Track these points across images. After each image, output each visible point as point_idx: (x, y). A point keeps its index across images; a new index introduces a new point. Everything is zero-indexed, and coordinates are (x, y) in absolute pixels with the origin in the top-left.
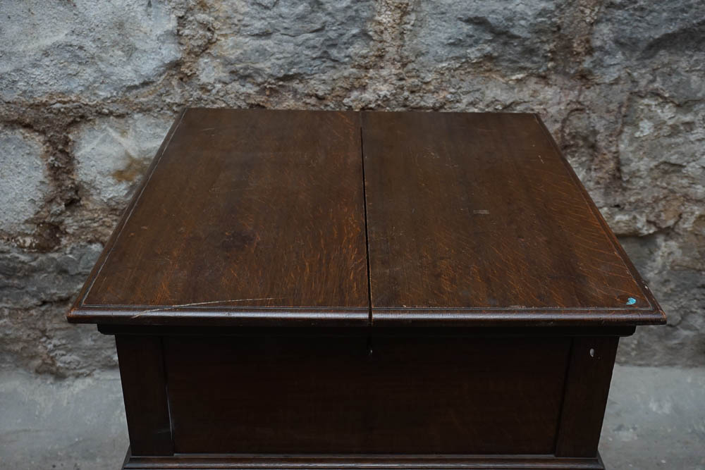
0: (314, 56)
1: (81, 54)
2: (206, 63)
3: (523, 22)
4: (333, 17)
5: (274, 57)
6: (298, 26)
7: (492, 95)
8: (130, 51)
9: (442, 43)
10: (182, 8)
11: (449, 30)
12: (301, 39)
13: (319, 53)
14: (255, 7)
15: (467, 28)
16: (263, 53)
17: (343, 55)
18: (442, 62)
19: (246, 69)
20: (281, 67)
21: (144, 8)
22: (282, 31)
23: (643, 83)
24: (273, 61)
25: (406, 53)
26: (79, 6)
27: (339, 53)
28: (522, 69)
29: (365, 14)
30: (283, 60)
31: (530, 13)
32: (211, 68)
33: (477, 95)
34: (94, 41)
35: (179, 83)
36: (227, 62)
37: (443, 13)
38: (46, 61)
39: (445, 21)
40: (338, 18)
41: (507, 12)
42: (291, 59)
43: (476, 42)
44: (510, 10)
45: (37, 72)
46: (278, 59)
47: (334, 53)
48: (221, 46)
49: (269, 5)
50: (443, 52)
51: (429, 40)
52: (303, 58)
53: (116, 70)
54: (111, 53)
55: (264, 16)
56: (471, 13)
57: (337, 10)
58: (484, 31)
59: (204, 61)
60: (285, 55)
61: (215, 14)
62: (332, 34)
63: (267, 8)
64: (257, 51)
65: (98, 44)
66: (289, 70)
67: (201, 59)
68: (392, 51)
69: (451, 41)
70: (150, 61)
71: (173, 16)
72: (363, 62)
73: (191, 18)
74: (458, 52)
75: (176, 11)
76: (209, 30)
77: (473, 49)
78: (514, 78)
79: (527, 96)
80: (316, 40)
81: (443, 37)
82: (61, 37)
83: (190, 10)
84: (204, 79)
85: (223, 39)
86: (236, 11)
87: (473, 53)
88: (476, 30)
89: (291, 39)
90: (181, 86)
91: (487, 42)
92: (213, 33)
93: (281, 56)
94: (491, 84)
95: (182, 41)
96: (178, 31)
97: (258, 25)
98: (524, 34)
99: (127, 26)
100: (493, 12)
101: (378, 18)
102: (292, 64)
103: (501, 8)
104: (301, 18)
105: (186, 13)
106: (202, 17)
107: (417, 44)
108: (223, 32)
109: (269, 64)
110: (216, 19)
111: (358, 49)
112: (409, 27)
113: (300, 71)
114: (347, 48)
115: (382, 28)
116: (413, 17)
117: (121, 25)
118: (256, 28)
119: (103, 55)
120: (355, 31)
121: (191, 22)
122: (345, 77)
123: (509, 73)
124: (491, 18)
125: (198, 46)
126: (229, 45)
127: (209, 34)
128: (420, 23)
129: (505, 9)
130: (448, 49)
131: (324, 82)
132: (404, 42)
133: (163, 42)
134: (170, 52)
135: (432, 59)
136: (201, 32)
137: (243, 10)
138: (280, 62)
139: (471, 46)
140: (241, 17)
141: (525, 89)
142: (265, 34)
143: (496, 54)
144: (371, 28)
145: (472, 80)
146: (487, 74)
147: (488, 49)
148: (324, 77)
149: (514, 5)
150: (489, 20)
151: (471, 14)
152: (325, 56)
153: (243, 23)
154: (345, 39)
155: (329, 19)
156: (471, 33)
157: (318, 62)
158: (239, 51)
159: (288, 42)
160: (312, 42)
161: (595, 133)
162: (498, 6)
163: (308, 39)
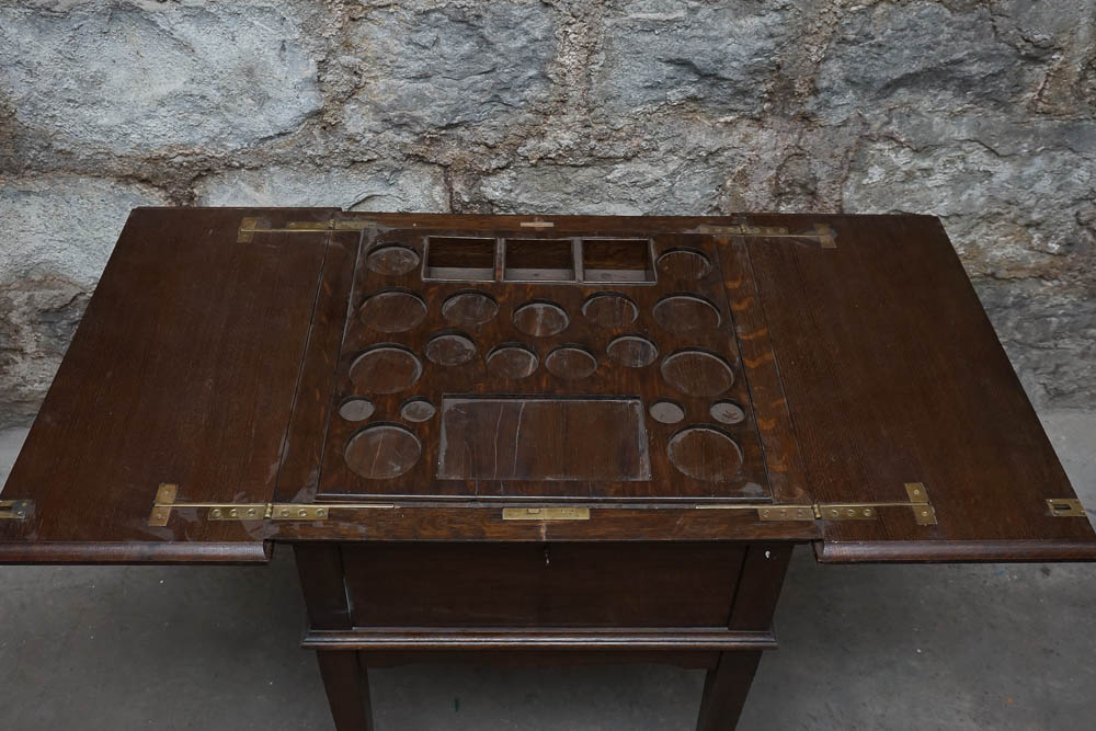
0: (483, 101)
1: (204, 104)
2: (353, 110)
3: (735, 64)
4: (506, 59)
5: (434, 104)
6: (464, 66)
7: (695, 141)
8: (262, 99)
9: (638, 86)
10: (323, 50)
11: (646, 72)
12: (467, 81)
13: (489, 97)
14: (411, 47)
15: (668, 70)
16: (422, 99)
17: (518, 99)
18: (636, 106)
19: (401, 117)
20: (443, 115)
21: (277, 52)
22: (444, 74)
23: (876, 125)
24: (434, 108)
25: (594, 98)
26: (198, 51)
27: (511, 97)
28: (732, 110)
29: (545, 54)
30: (445, 108)
31: (744, 54)
32: (360, 116)
33: (678, 141)
34: (218, 89)
35: (321, 133)
36: (377, 109)
37: (638, 53)
38: (162, 111)
39: (641, 61)
40: (512, 59)
41: (717, 54)
42: (456, 106)
43: (678, 84)
44: (720, 51)
45: (151, 123)
46: (439, 106)
47: (506, 96)
48: (371, 91)
49: (427, 44)
50: (636, 96)
51: (621, 82)
52: (469, 103)
53: (245, 121)
54: (240, 102)
55: (421, 56)
56: (673, 54)
57: (510, 51)
58: (688, 72)
59: (350, 107)
60: (447, 101)
61: (363, 55)
62: (505, 78)
63: (425, 47)
64: (414, 96)
65: (223, 91)
66: (453, 119)
67: (347, 106)
68: (575, 95)
69: (648, 84)
70: (287, 111)
71: (312, 61)
72: (541, 108)
73: (334, 62)
74: (655, 94)
75: (316, 55)
76: (355, 73)
77: (674, 91)
78: (722, 120)
79: (737, 141)
80: (487, 82)
81: (638, 79)
82: (178, 85)
83: (331, 52)
84: (351, 130)
85: (373, 82)
86: (388, 51)
87: (674, 95)
88: (678, 71)
89: (455, 82)
90: (324, 136)
91: (690, 83)
92: (360, 77)
93: (443, 103)
94: (694, 128)
95: (324, 88)
96: (319, 77)
97: (415, 67)
98: (736, 77)
99: (257, 72)
100: (700, 53)
101: (559, 59)
102: (456, 112)
103: (709, 49)
104: (467, 58)
105: (327, 56)
106: (346, 59)
107: (606, 87)
108: (373, 75)
109: (428, 112)
110: (364, 60)
111: (536, 91)
112: (597, 67)
113: (466, 119)
114: (523, 91)
115: (565, 71)
116: (602, 56)
117: (250, 72)
118: (412, 71)
119: (229, 104)
120: (532, 73)
121: (334, 65)
122: (520, 124)
123: (716, 115)
124: (697, 61)
125: (343, 92)
126: (379, 87)
127: (355, 78)
128: (611, 62)
129: (713, 50)
130: (644, 92)
131: (495, 129)
132: (592, 84)
133: (301, 91)
134: (310, 101)
135: (624, 103)
136: (346, 77)
137: (396, 50)
138: (442, 110)
139: (671, 88)
140: (394, 58)
141: (735, 133)
142: (425, 77)
143: (702, 96)
144: (551, 71)
145: (672, 123)
146: (690, 116)
147: (692, 90)
148: (494, 123)
149: (724, 45)
150: (694, 62)
151: (673, 55)
152: (496, 99)
153: (397, 64)
154: (519, 82)
155: (500, 60)
156: (672, 75)
157: (487, 107)
158: (393, 97)
159: (451, 86)
160: (480, 85)
161: (815, 180)
162: (705, 46)
163: (476, 82)
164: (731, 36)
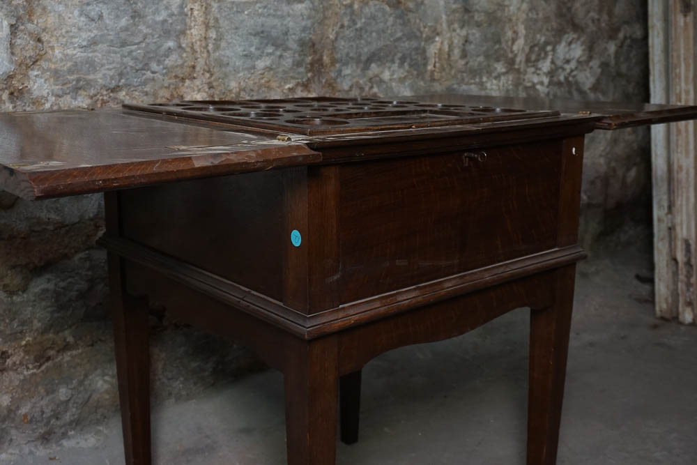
0: (137, 68)
2: (36, 76)
3: (293, 37)
4: (153, 30)
5: (103, 68)
9: (239, 55)
10: (13, 15)
11: (243, 44)
12: (126, 50)
13: (141, 66)
15: (256, 42)
16: (93, 65)
18: (239, 72)
19: (78, 80)
20: (112, 77)
22: (109, 43)
24: (104, 72)
25: (213, 64)
27: (157, 65)
28: (291, 79)
29: (179, 27)
30: (113, 71)
31: (297, 29)
32: (43, 80)
35: (10, 98)
36: (56, 74)
37: (236, 28)
39: (239, 36)
40: (157, 30)
41: (283, 27)
42: (120, 70)
43: (262, 55)
44: (285, 26)
46: (108, 70)
47: (154, 65)
48: (49, 59)
49: (95, 17)
50: (239, 63)
51: (228, 52)
52: (129, 69)
55: (90, 28)
57: (156, 23)
58: (268, 44)
59: (35, 72)
60: (114, 65)
62: (153, 47)
63: (93, 20)
64: (87, 63)
66: (119, 81)
67: (31, 72)
68: (201, 62)
69: (244, 53)
71: (5, 23)
72: (179, 72)
73: (22, 27)
74: (249, 63)
75: (8, 19)
76: (39, 40)
77: (260, 61)
78: (286, 87)
80: (139, 52)
81: (238, 49)
83: (20, 18)
84: (36, 93)
85: (51, 51)
87: (259, 65)
88: (262, 43)
89: (117, 50)
90: (12, 101)
91: (268, 54)
92: (42, 44)
93: (111, 67)
95: (15, 51)
96: (11, 39)
97: (86, 37)
100: (274, 27)
101: (189, 31)
102: (121, 75)
103: (279, 24)
104: (125, 30)
105: (17, 21)
106: (31, 27)
107: (219, 56)
108: (51, 45)
109: (100, 75)
110: (44, 30)
111: (173, 61)
112: (212, 40)
113: (127, 82)
114: (164, 61)
115: (193, 42)
118: (84, 40)
120: (171, 44)
121: (22, 31)
122: (166, 87)
123: (282, 84)
124: (273, 33)
125: (30, 57)
126: (56, 58)
128: (220, 37)
129: (281, 25)
130: (243, 60)
131: (146, 94)
134: (4, 62)
135: (232, 69)
136: (32, 42)
138: (111, 73)
139: (258, 58)
140: (69, 29)
142: (93, 46)
143: (274, 66)
144: (184, 41)
146: (268, 84)
147: (269, 61)
148: (145, 89)
149: (286, 21)
151: (258, 28)
152: (146, 68)
153: (71, 34)
154: (162, 51)
155: (149, 31)
156: (258, 46)
157: (140, 74)
158: (69, 64)
159: (115, 53)
160: (135, 54)
162: (276, 22)
163: (132, 51)
164: (289, 16)
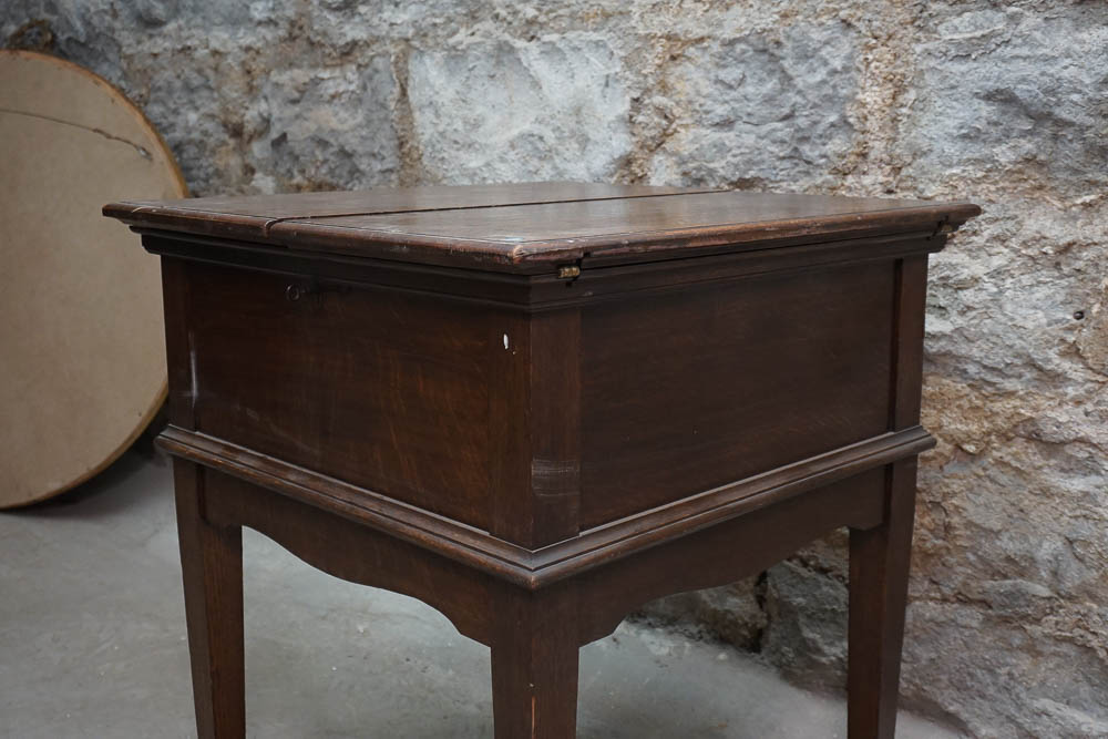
0: (782, 154)
1: (540, 145)
2: (660, 161)
3: (1075, 97)
4: (804, 97)
5: (730, 153)
6: (765, 112)
7: (1035, 228)
8: (584, 141)
9: (950, 135)
10: (640, 88)
11: (961, 114)
12: (765, 129)
13: (787, 151)
14: (719, 86)
15: (986, 110)
16: (721, 148)
17: (817, 153)
18: (951, 166)
19: (698, 169)
20: (736, 166)
21: (601, 88)
22: (745, 119)
24: (730, 158)
25: (898, 151)
26: (544, 88)
27: (811, 150)
28: (1094, 184)
29: (844, 91)
30: (739, 158)
31: (1087, 81)
32: (664, 168)
33: (1010, 225)
34: (554, 131)
36: (681, 161)
37: (953, 87)
38: (512, 155)
39: (956, 100)
40: (810, 97)
41: (1046, 79)
42: (749, 156)
43: (1007, 135)
44: (1052, 75)
45: (503, 167)
46: (734, 156)
47: (806, 149)
48: (680, 140)
49: (733, 83)
50: (951, 149)
51: (934, 131)
52: (765, 156)
53: (569, 166)
54: (568, 146)
55: (727, 98)
56: (990, 83)
57: (810, 87)
58: (1017, 115)
59: (658, 158)
60: (743, 150)
61: (676, 98)
62: (802, 122)
63: (731, 87)
64: (715, 146)
65: (557, 134)
66: (746, 172)
67: (656, 156)
68: (878, 148)
69: (964, 131)
70: (602, 156)
71: (628, 98)
72: (840, 164)
73: (647, 101)
74: (976, 150)
75: (632, 92)
76: (666, 117)
77: (1004, 147)
78: (1079, 201)
79: (1099, 233)
80: (783, 130)
81: (951, 124)
82: (527, 127)
83: (647, 91)
85: (683, 131)
86: (698, 93)
87: (1004, 154)
88: (1004, 113)
89: (754, 128)
91: (1024, 134)
92: (671, 122)
93: (738, 152)
94: (1039, 210)
95: (636, 131)
96: (631, 117)
97: (721, 111)
98: (1081, 118)
99: (584, 111)
100: (1024, 80)
101: (860, 96)
102: (750, 163)
103: (1037, 73)
104: (769, 100)
105: (642, 94)
106: (659, 100)
107: (915, 138)
108: (684, 122)
109: (723, 163)
110: (677, 103)
111: (837, 144)
112: (904, 110)
113: (762, 175)
114: (824, 144)
115: (866, 112)
116: (912, 95)
117: (578, 111)
118: (717, 115)
119: (560, 147)
120: (833, 118)
121: (646, 105)
122: (816, 187)
123: (1071, 193)
124: (1021, 91)
125: (653, 138)
126: (687, 140)
127: (664, 122)
128: (922, 103)
129: (1043, 74)
130: (960, 144)
132: (898, 133)
133: (615, 131)
134: (621, 144)
135: (936, 160)
136: (656, 119)
137: (705, 91)
138: (735, 160)
139: (999, 141)
140: (702, 101)
141: (1097, 221)
142: (726, 124)
143: (1042, 157)
144: (852, 113)
145: (1008, 202)
146: (1037, 194)
147: (1028, 146)
149: (1058, 67)
150: (1017, 93)
151: (991, 85)
152: (795, 155)
153: (705, 108)
154: (820, 129)
155: (799, 99)
156: (995, 118)
157: (787, 164)
158: (695, 146)
159: (749, 132)
160: (779, 134)
162: (1033, 70)
163: (774, 130)
164: (1068, 56)
